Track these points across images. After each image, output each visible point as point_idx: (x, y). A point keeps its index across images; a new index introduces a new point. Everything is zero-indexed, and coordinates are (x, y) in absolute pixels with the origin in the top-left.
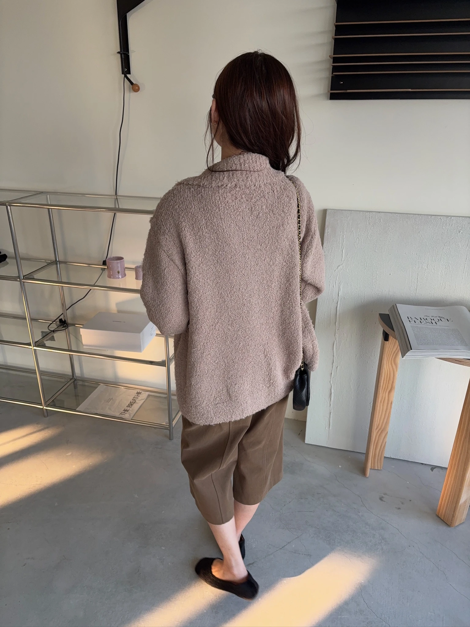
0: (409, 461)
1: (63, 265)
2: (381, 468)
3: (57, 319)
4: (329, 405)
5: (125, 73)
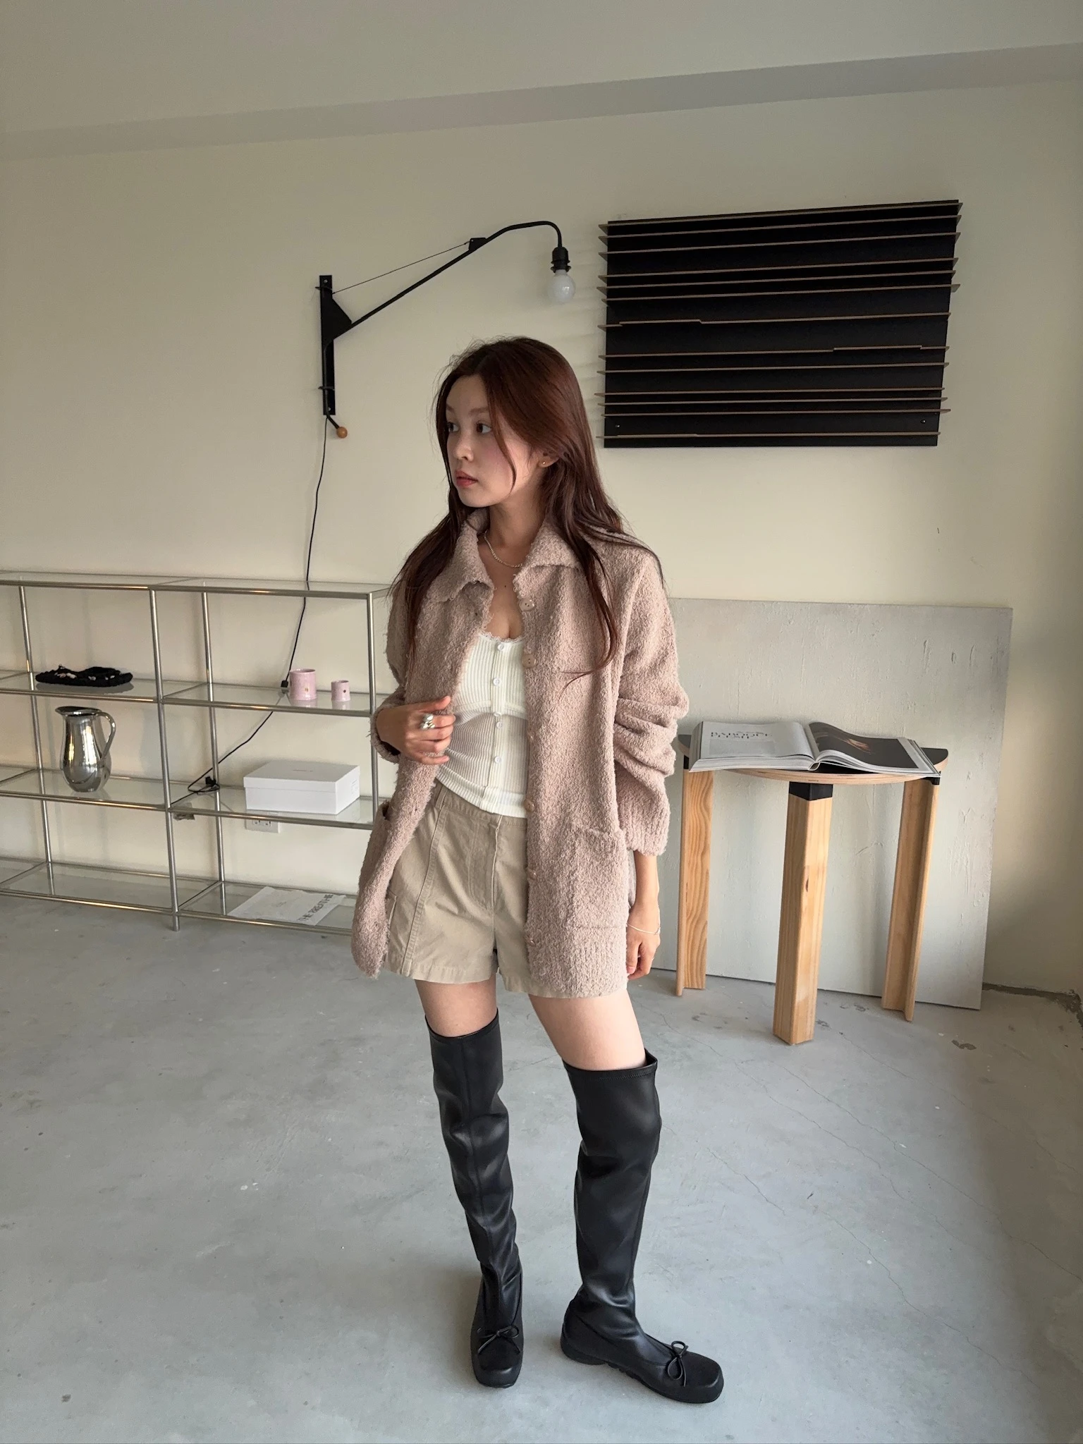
0: (750, 980)
1: (218, 689)
2: (702, 986)
3: (203, 776)
5: (328, 413)
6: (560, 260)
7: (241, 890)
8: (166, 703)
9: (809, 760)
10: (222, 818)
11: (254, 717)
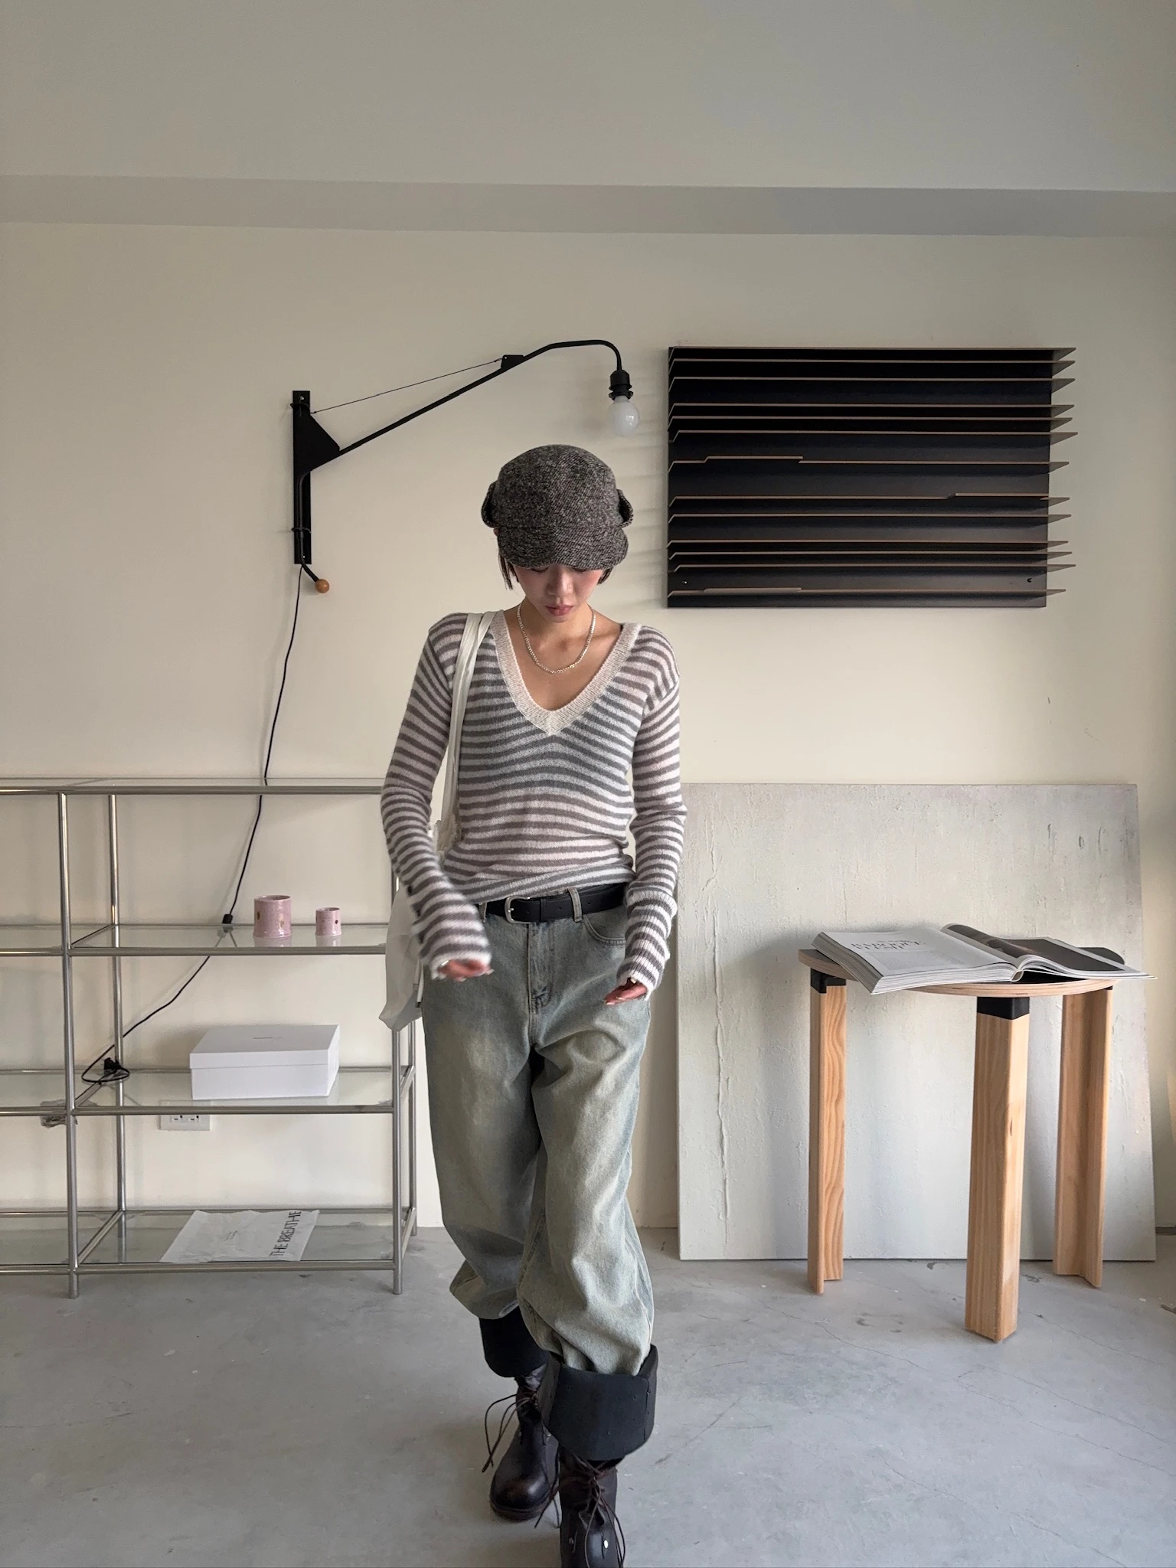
2: (840, 1275)
4: (720, 1165)
5: (303, 560)
6: (623, 385)
8: (73, 956)
9: (1012, 968)
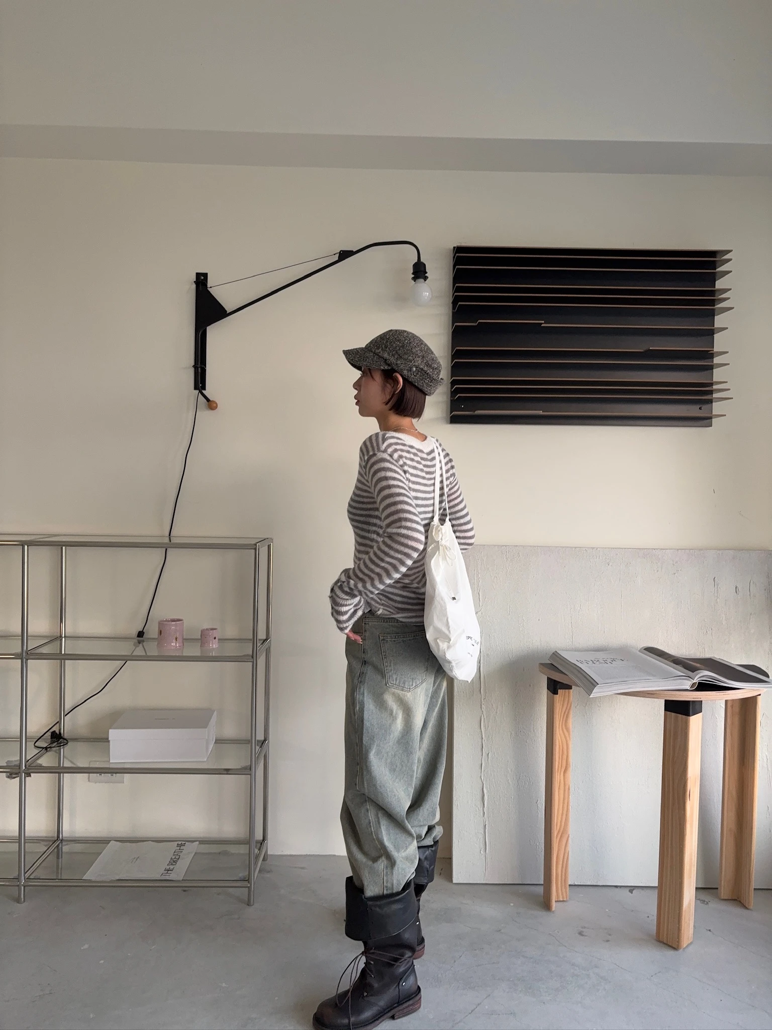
1: (69, 642)
2: (567, 898)
3: (48, 731)
4: (482, 815)
5: (200, 388)
6: (421, 271)
7: (78, 847)
8: (29, 659)
9: (689, 680)
10: (65, 774)
11: (107, 668)
